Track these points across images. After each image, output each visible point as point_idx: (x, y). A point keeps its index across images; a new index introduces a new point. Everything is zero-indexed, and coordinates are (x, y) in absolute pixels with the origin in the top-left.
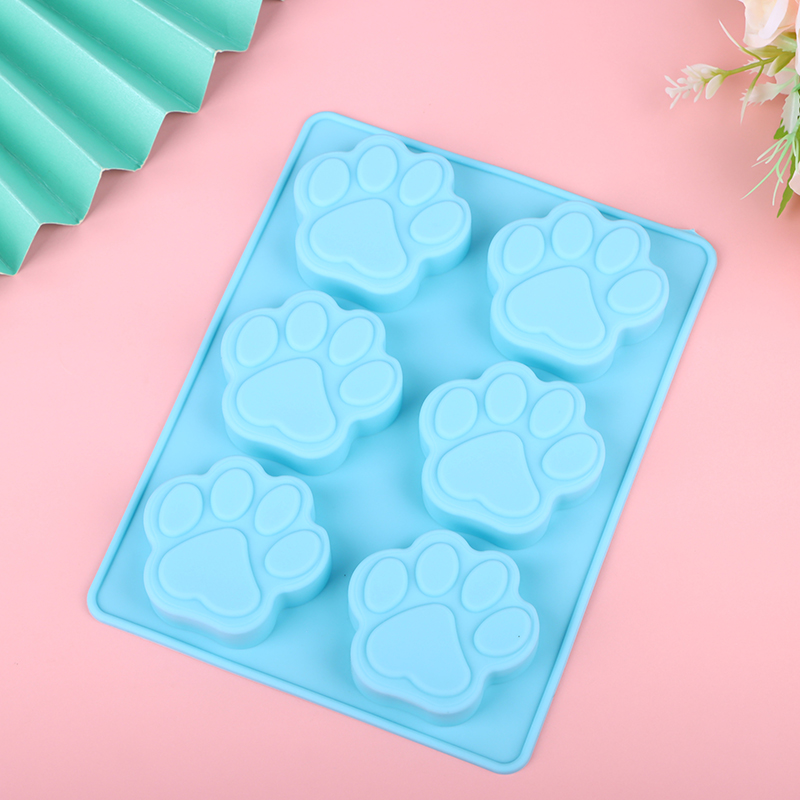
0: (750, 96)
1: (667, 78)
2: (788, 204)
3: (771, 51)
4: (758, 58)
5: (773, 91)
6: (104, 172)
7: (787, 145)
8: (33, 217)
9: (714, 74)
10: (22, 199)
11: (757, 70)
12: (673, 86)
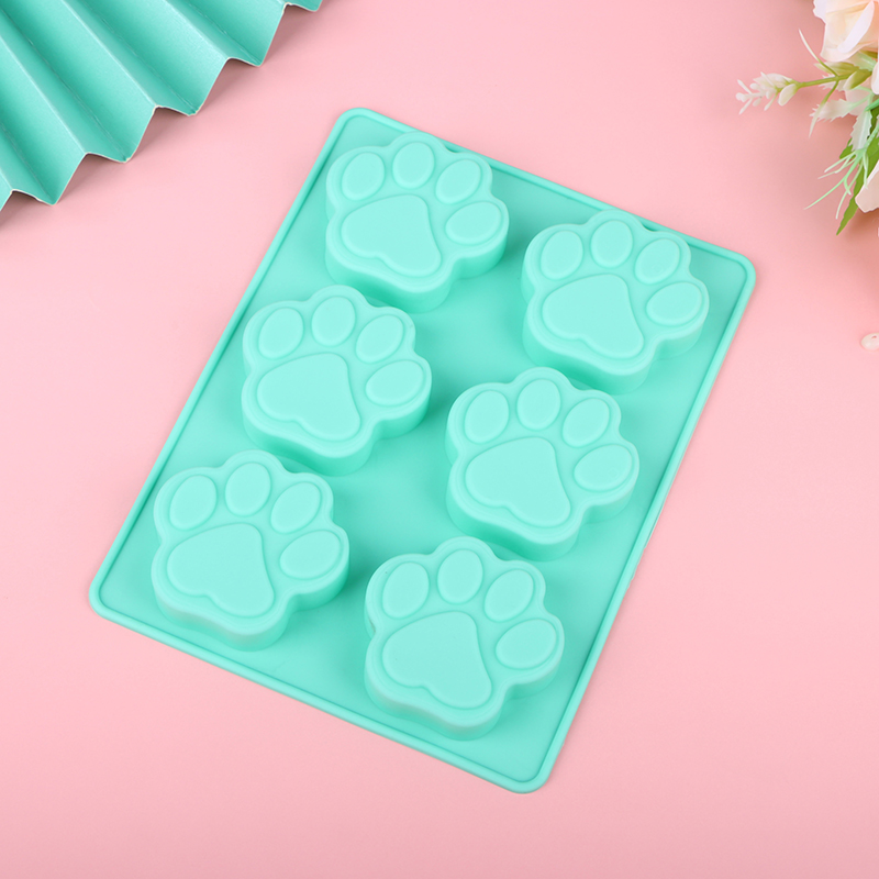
0: (821, 112)
1: (740, 82)
2: (849, 222)
3: (845, 69)
4: (834, 73)
5: (845, 108)
6: (157, 109)
7: (856, 160)
8: (79, 146)
9: (788, 83)
10: (70, 126)
11: (831, 85)
12: (745, 92)
